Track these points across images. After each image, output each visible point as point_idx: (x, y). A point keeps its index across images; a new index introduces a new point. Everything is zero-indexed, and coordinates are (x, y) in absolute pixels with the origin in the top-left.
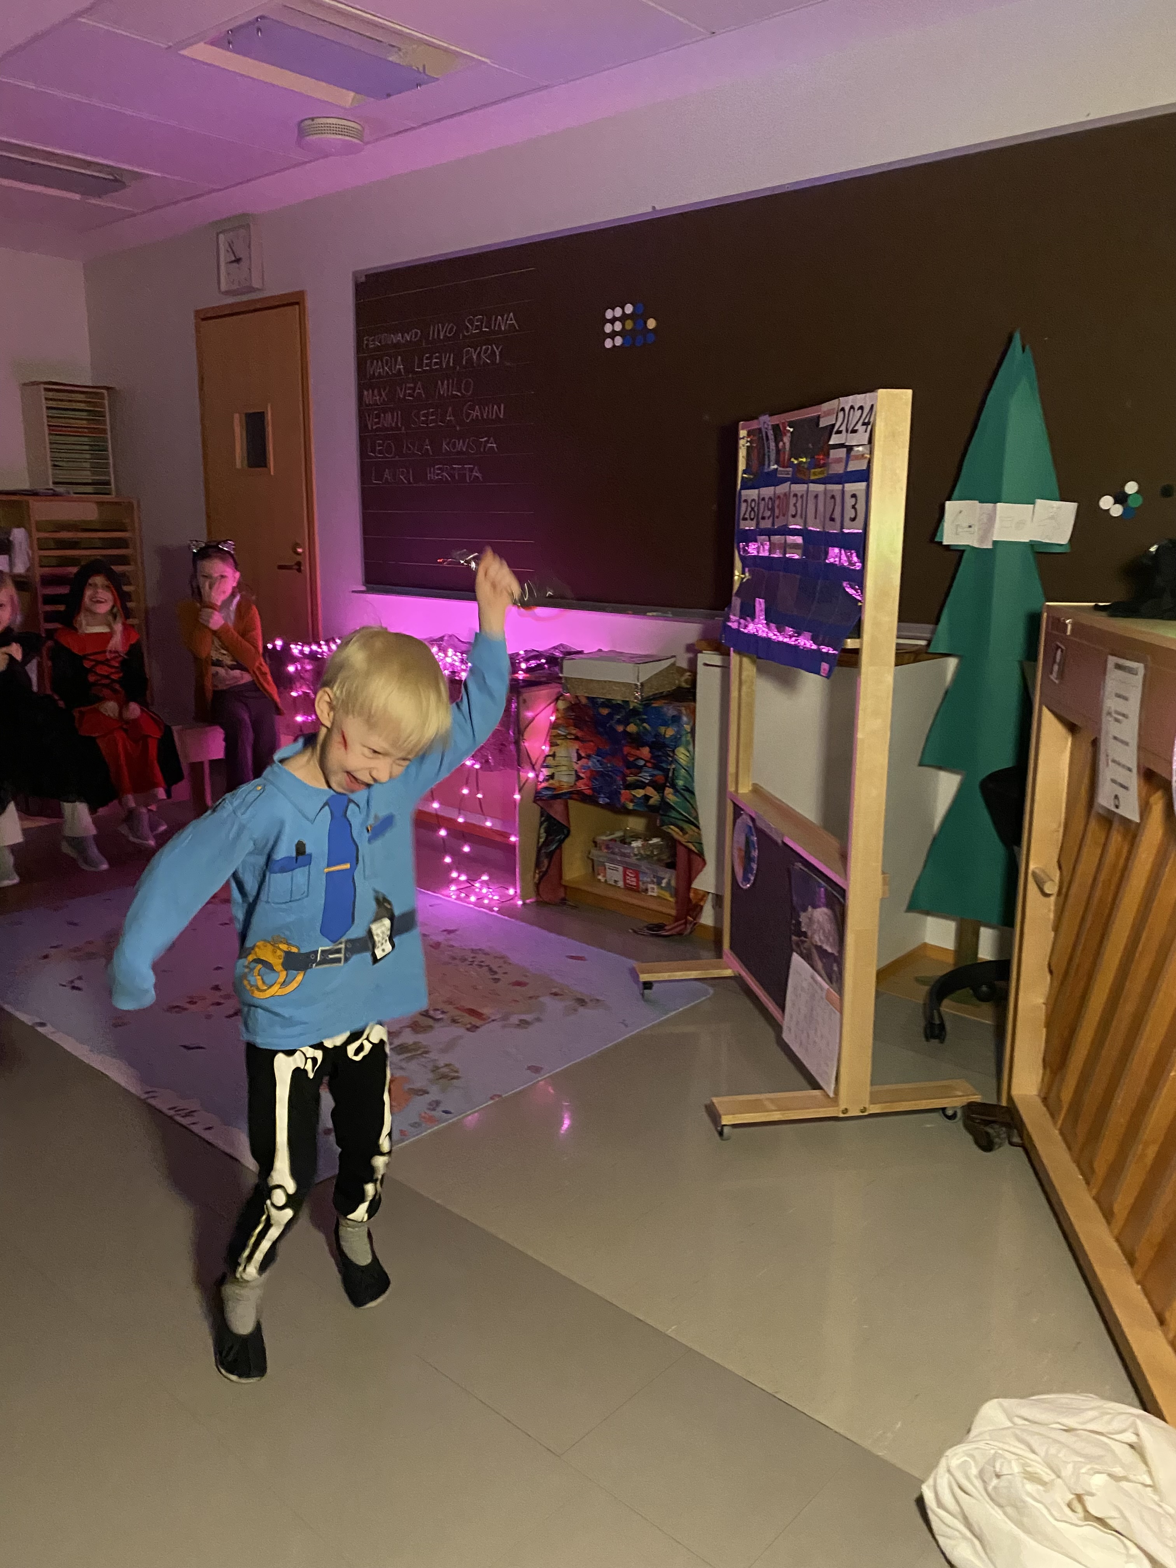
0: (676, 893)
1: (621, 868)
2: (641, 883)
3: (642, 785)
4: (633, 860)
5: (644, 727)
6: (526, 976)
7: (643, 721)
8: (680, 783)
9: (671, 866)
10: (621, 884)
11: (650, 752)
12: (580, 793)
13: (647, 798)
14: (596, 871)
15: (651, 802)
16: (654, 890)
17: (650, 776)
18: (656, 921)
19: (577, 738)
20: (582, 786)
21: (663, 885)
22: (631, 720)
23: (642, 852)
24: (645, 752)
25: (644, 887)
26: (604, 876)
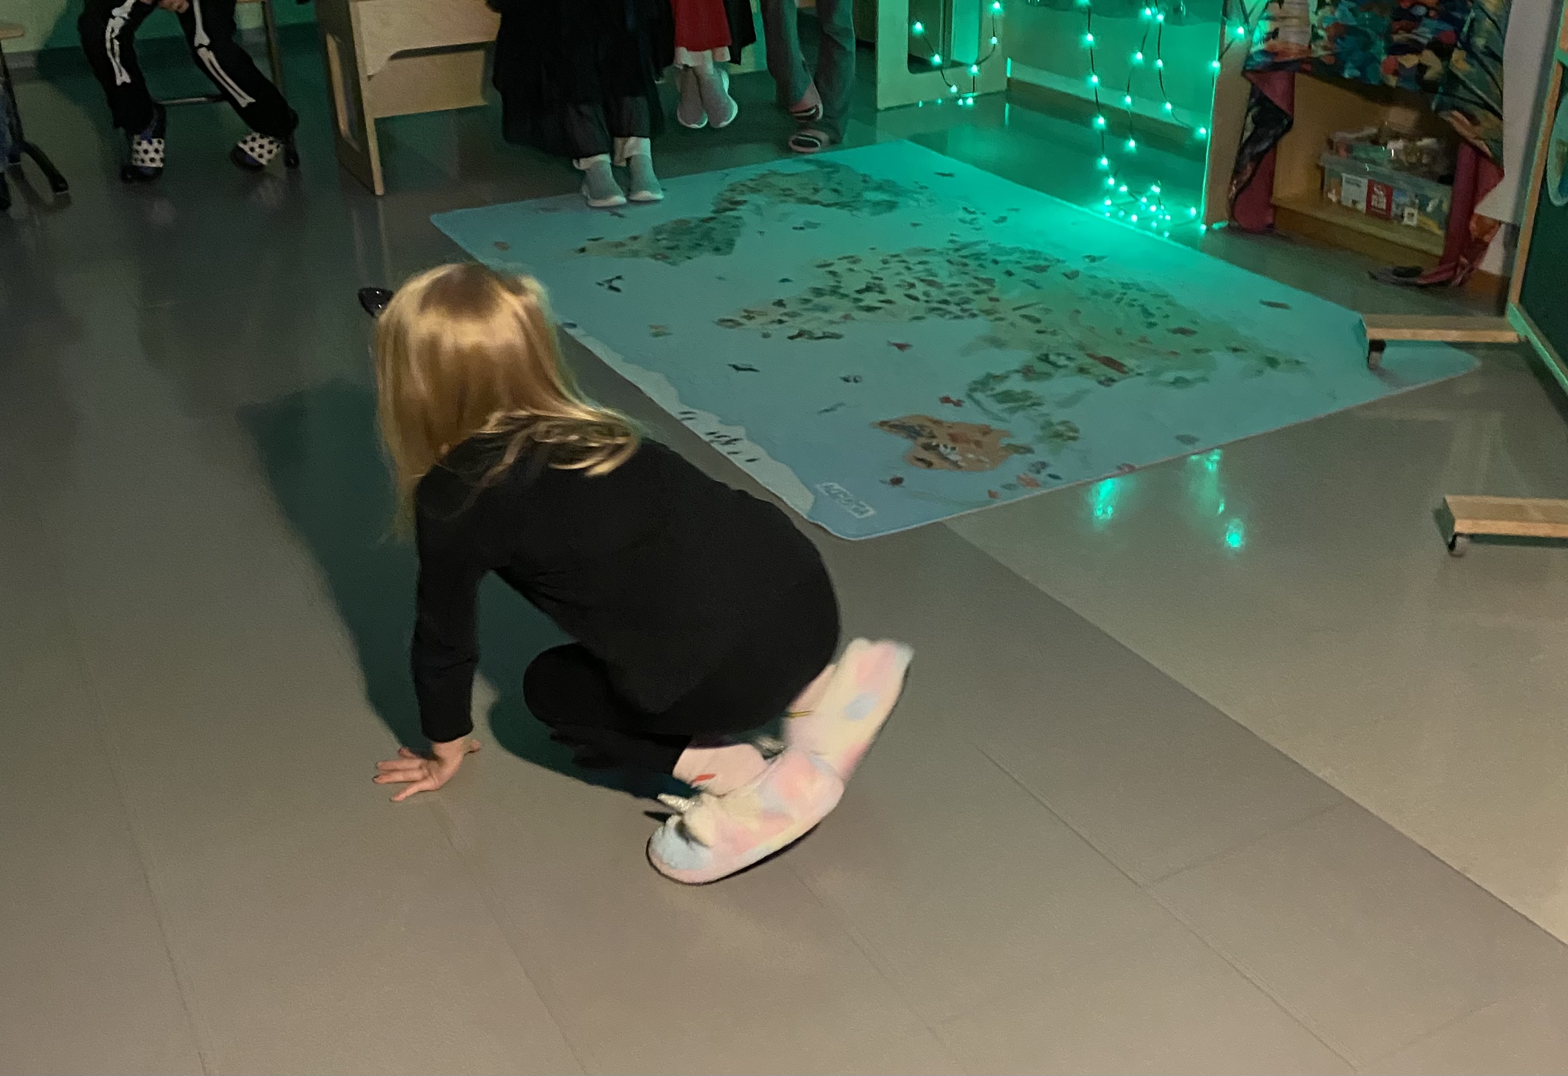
0: (1446, 224)
1: (1364, 182)
2: (1394, 206)
3: (1415, 48)
4: (1386, 170)
6: (1195, 323)
8: (1480, 42)
9: (1446, 180)
10: (1362, 206)
13: (1422, 68)
14: (1325, 188)
15: (1429, 75)
16: (1412, 217)
17: (1431, 33)
18: (1410, 264)
21: (1430, 209)
23: (1403, 158)
25: (1399, 213)
26: (1338, 193)
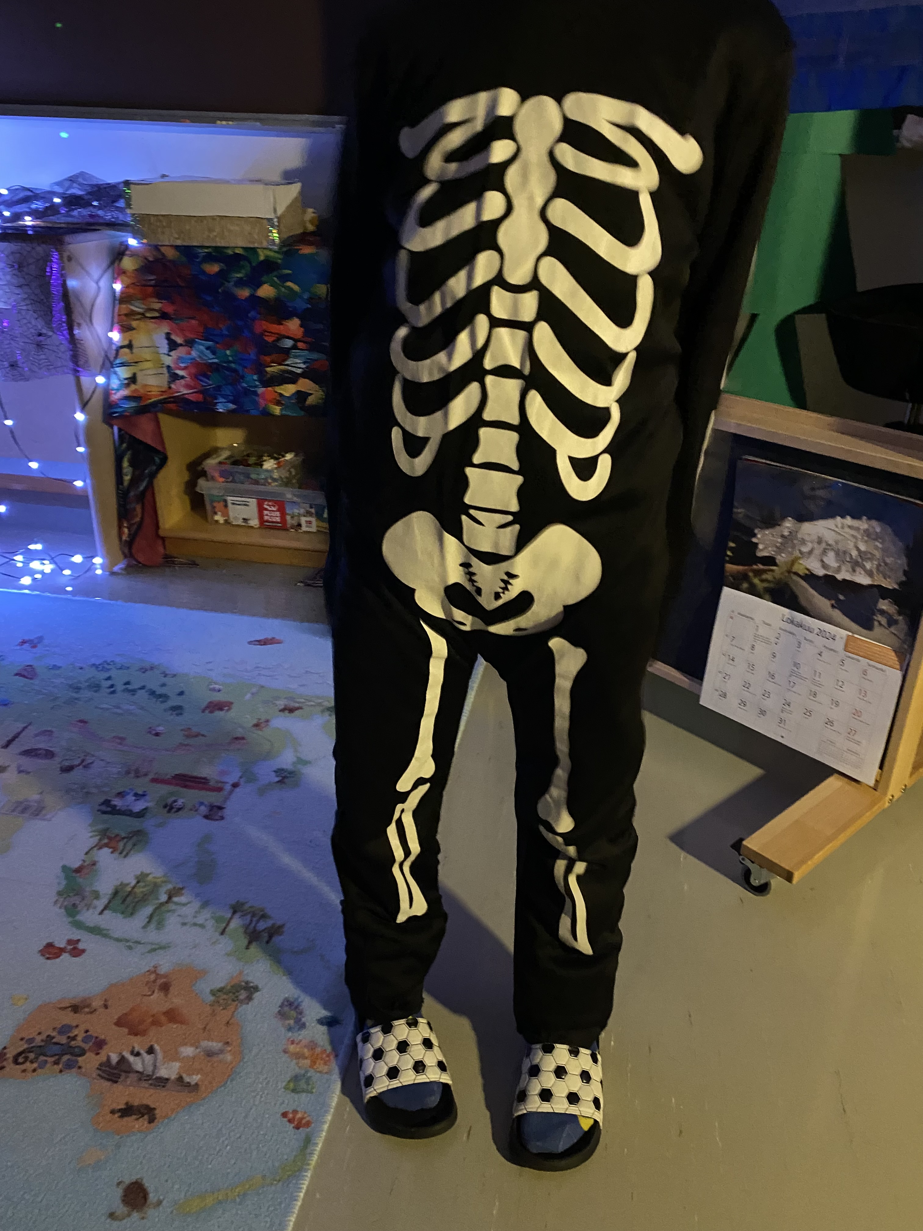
1: (253, 502)
2: (289, 518)
3: (292, 378)
4: (270, 487)
5: (289, 288)
7: (285, 278)
10: (254, 522)
11: (301, 326)
12: (181, 400)
13: (301, 396)
14: (208, 512)
15: (310, 400)
17: (304, 363)
19: (164, 316)
20: (181, 389)
22: (264, 279)
24: (294, 326)
25: (295, 522)
26: (225, 514)
